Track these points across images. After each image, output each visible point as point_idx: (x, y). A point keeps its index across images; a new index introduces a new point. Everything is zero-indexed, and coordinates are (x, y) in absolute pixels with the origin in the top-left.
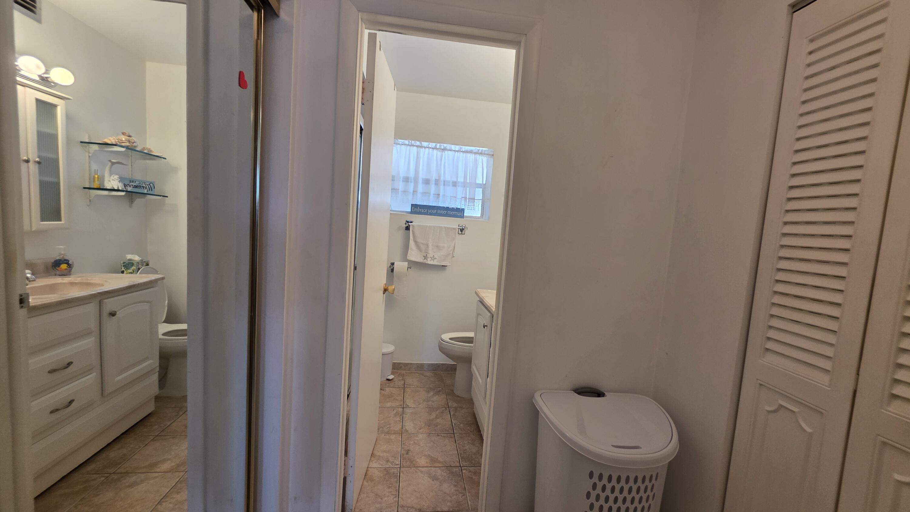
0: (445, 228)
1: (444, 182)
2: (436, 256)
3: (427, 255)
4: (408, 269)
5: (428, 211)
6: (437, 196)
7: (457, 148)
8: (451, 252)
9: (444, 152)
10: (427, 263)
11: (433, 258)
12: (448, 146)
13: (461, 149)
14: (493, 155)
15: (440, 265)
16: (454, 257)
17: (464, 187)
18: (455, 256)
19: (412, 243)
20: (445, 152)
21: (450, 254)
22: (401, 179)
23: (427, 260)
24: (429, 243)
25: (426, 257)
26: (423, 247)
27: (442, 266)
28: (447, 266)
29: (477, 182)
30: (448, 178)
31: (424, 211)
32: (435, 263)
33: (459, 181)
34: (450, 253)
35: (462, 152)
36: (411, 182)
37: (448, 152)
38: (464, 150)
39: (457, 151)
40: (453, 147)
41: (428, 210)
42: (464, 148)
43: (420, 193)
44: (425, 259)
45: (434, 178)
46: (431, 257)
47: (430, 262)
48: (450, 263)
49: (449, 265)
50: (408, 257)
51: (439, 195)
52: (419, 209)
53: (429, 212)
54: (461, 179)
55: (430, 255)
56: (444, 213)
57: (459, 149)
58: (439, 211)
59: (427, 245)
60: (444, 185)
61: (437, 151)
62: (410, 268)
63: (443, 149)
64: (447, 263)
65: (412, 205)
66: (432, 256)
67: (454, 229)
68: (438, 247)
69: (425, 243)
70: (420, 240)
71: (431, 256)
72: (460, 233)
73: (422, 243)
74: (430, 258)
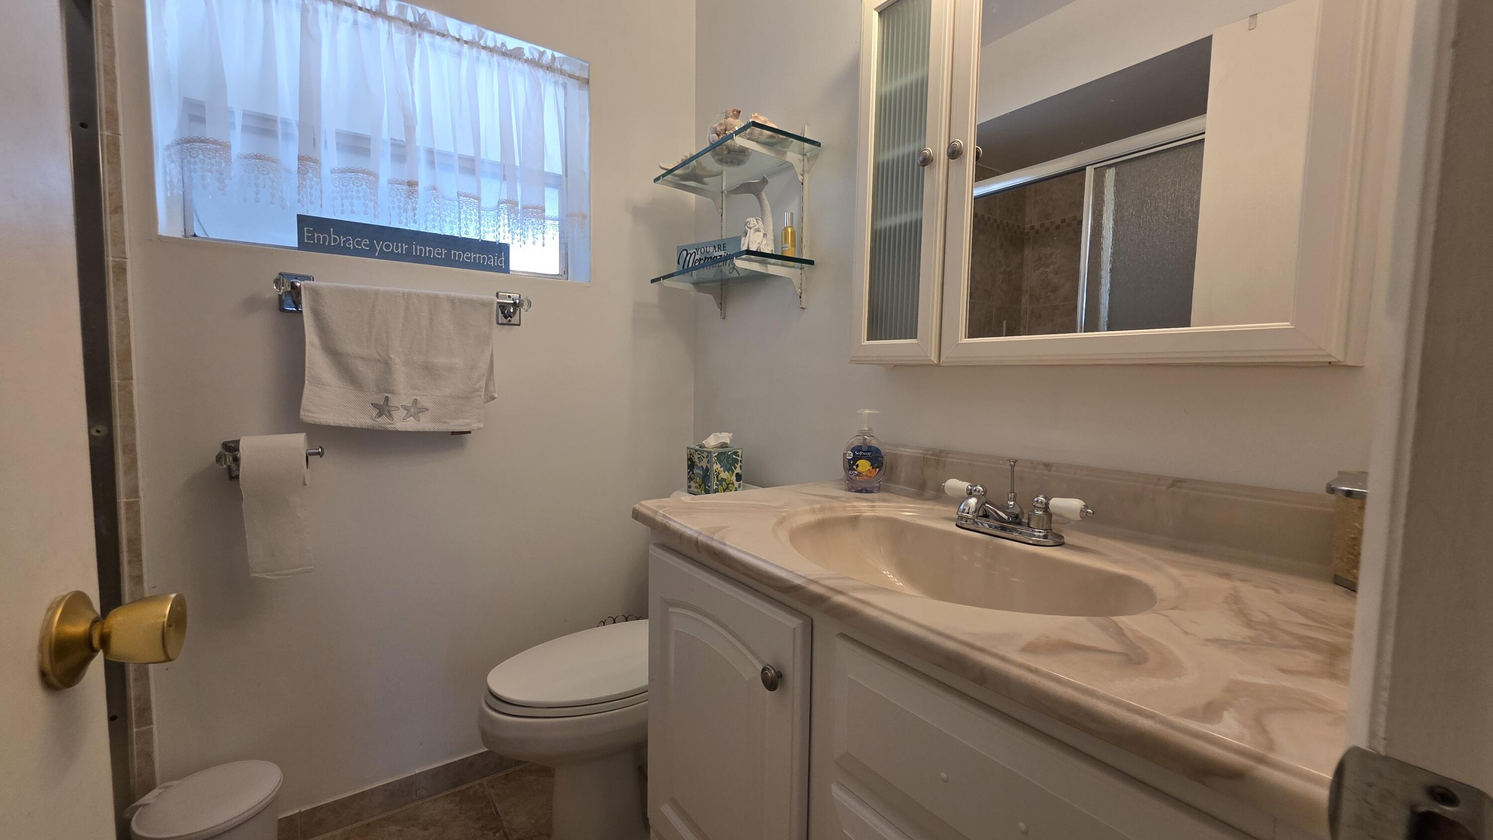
0: (452, 301)
1: (430, 152)
2: (424, 402)
3: (387, 399)
4: (309, 457)
5: (371, 245)
6: (405, 187)
7: (468, 31)
8: (482, 384)
9: (417, 35)
10: (389, 427)
11: (412, 410)
12: (434, 18)
13: (480, 39)
14: (587, 81)
15: (447, 433)
16: (493, 398)
17: (504, 178)
18: (496, 395)
19: (315, 355)
20: (420, 36)
21: (478, 390)
22: (238, 121)
23: (390, 416)
24: (393, 356)
25: (383, 409)
26: (368, 373)
27: (453, 433)
28: (469, 432)
29: (546, 169)
30: (444, 144)
31: (359, 243)
32: (425, 424)
33: (483, 156)
34: (478, 386)
35: (484, 48)
36: (287, 137)
37: (434, 38)
38: (491, 44)
39: (466, 42)
40: (452, 25)
41: (371, 243)
42: (492, 38)
43: (333, 172)
44: (380, 415)
45: (385, 135)
46: (405, 408)
47: (401, 422)
48: (479, 421)
49: (479, 429)
50: (302, 413)
51: (412, 184)
52: (332, 236)
53: (378, 249)
54: (492, 153)
55: (402, 397)
56: (438, 254)
57: (474, 38)
58: (417, 249)
59: (386, 364)
60: (431, 163)
61: (390, 26)
62: (319, 453)
63: (411, 24)
64: (468, 421)
65: (303, 221)
66: (408, 402)
67: (485, 304)
68: (430, 371)
69: (378, 357)
70: (349, 346)
71: (404, 403)
72: (502, 319)
73: (362, 358)
74: (401, 409)
